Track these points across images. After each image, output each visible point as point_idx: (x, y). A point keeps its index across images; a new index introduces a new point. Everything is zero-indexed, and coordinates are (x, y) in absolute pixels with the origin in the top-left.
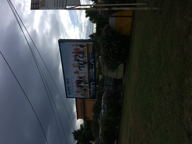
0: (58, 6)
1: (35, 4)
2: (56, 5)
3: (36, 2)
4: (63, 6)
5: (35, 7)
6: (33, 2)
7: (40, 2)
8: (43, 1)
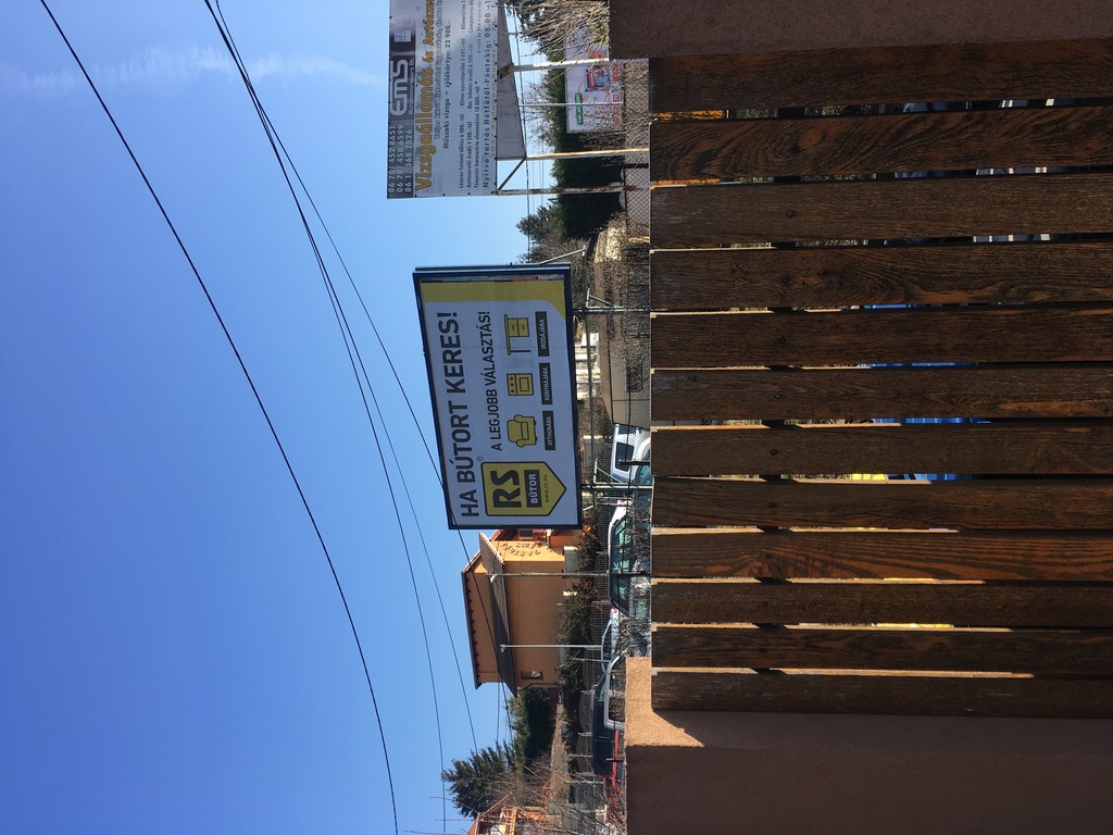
0: (472, 185)
1: (399, 181)
2: (465, 183)
3: (403, 175)
4: (486, 185)
5: (400, 190)
6: (395, 175)
7: (417, 175)
8: (425, 171)
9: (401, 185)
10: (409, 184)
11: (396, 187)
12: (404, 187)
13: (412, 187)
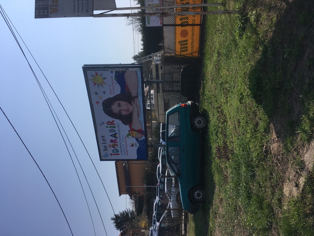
0: (80, 11)
1: (41, 9)
2: (76, 10)
3: (43, 6)
5: (42, 14)
6: (39, 6)
7: (51, 5)
8: (55, 4)
9: (42, 11)
10: (46, 11)
11: (39, 12)
12: (44, 12)
13: (48, 12)
